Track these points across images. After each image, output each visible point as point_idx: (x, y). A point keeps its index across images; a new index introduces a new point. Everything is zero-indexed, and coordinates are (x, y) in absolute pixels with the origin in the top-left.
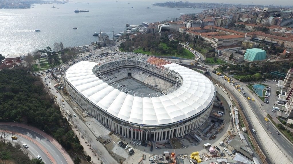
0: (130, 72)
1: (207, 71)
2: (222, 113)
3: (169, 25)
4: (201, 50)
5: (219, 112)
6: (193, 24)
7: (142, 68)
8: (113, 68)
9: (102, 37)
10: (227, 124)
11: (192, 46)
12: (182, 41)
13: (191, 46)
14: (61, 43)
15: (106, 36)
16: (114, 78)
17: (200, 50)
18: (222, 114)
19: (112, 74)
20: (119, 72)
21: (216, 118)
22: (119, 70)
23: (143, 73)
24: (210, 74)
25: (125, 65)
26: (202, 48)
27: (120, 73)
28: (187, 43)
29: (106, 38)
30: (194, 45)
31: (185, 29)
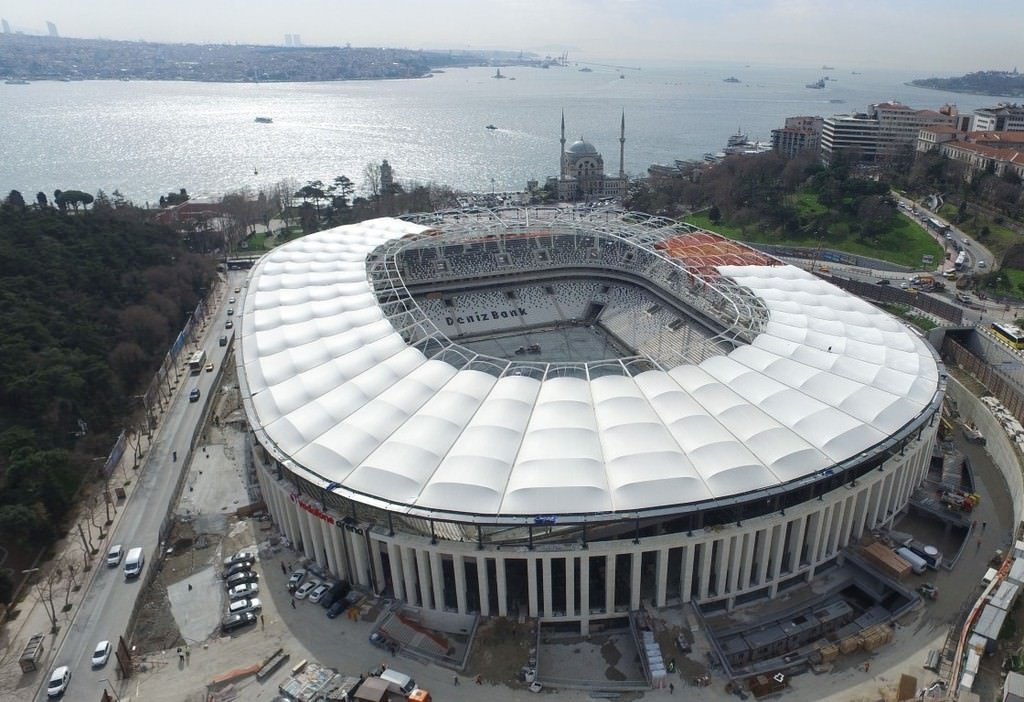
0: (599, 299)
1: (966, 323)
2: (924, 556)
3: (875, 117)
4: (991, 230)
5: (912, 549)
6: (1008, 122)
7: (656, 287)
8: (523, 270)
9: (575, 163)
10: (926, 629)
11: (954, 210)
12: (911, 191)
13: (946, 211)
14: (385, 162)
15: (592, 161)
16: (513, 313)
17: (986, 232)
18: (922, 562)
19: (510, 295)
20: (549, 291)
21: (875, 581)
22: (554, 285)
23: (652, 310)
24: (982, 340)
25: (584, 264)
26: (999, 222)
27: (550, 298)
28: (931, 200)
29: (592, 165)
30: (964, 206)
31: (947, 137)
